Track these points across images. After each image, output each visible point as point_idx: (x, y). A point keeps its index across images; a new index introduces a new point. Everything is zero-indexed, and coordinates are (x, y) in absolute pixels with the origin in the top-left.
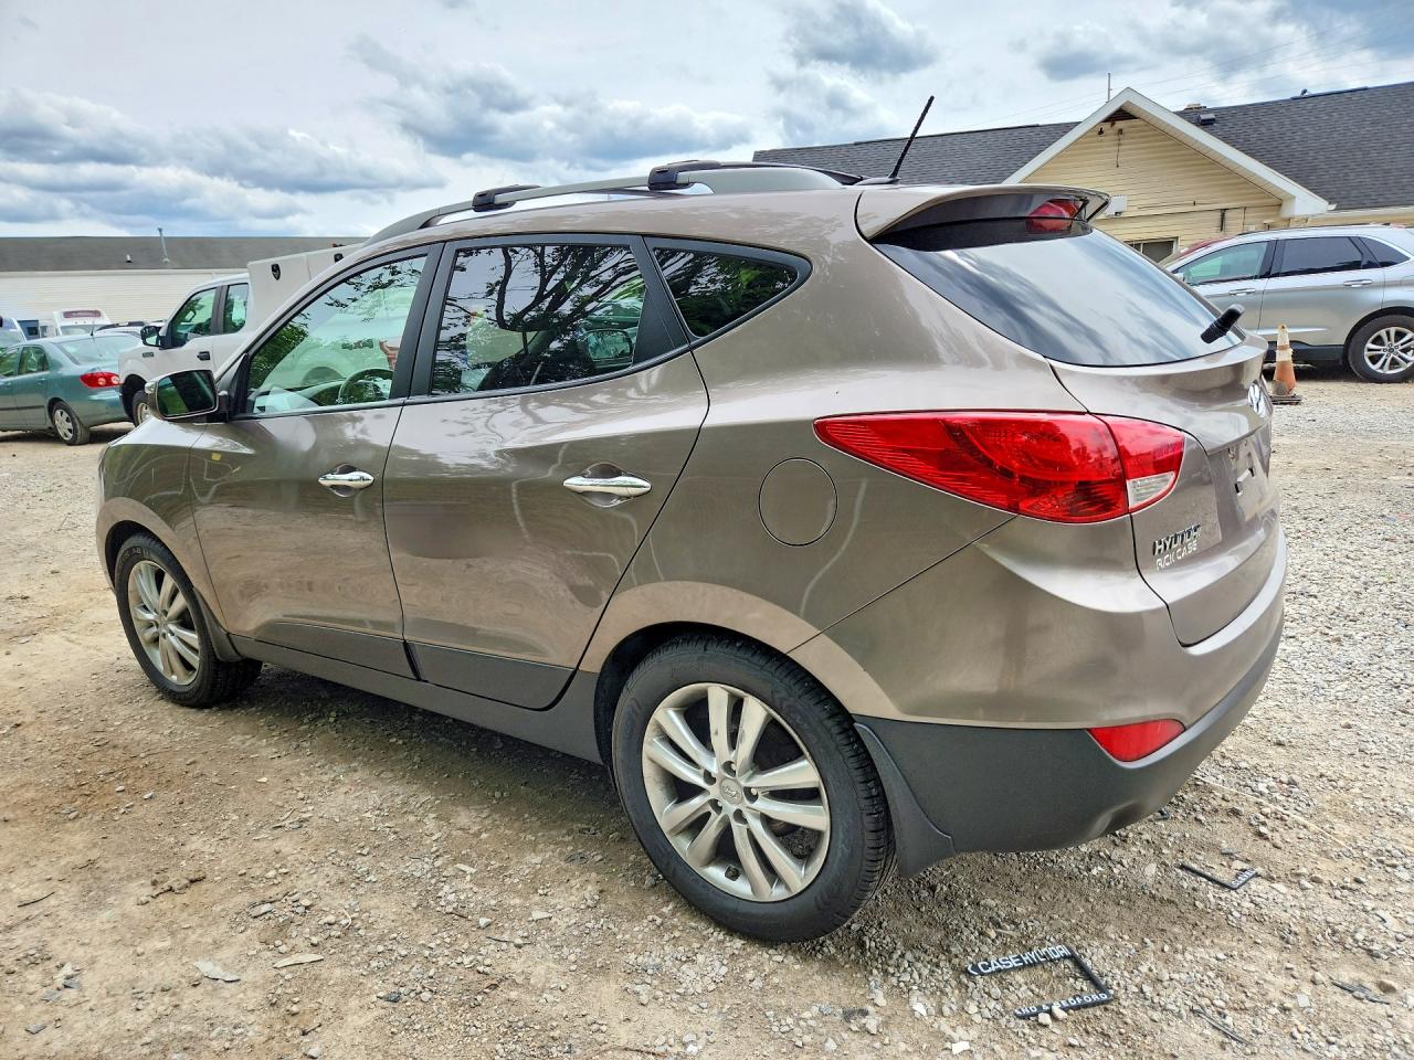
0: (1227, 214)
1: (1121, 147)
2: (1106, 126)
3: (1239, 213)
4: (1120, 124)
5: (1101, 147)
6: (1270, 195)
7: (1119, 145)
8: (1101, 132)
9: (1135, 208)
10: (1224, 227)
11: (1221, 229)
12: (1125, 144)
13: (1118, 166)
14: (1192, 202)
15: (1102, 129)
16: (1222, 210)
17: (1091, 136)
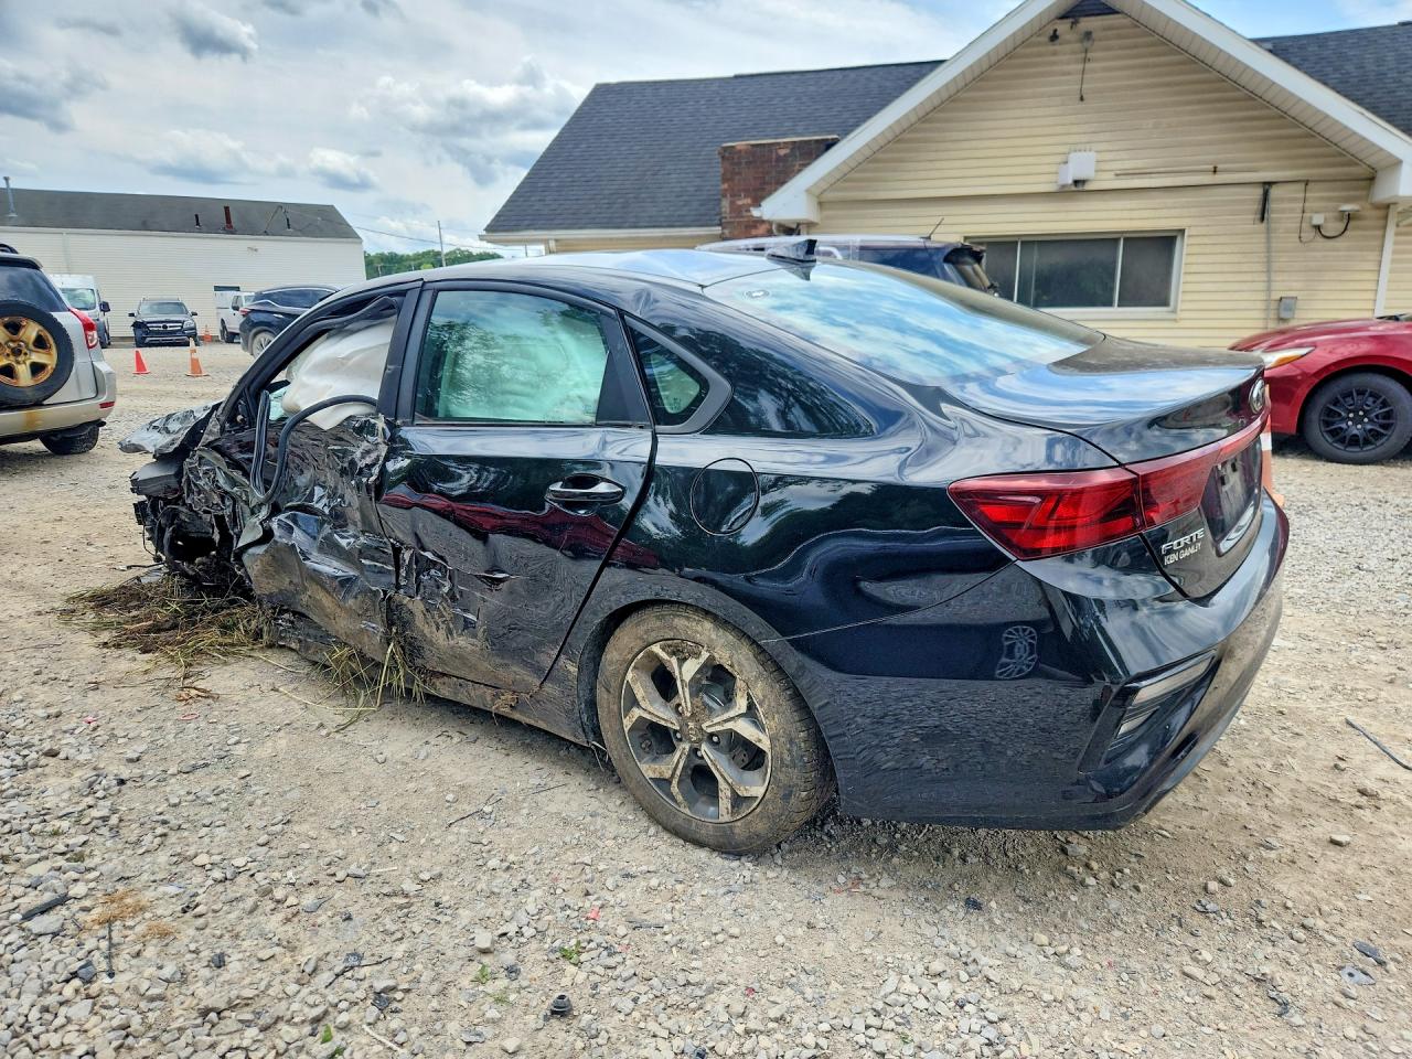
0: (1274, 192)
1: (1088, 65)
2: (1063, 27)
3: (1295, 191)
4: (1087, 23)
5: (1054, 63)
6: (1354, 161)
7: (1085, 60)
8: (1054, 37)
9: (1111, 175)
10: (1266, 215)
11: (1262, 219)
12: (1096, 60)
13: (1082, 99)
14: (1211, 167)
15: (1055, 31)
16: (1265, 183)
17: (1039, 44)
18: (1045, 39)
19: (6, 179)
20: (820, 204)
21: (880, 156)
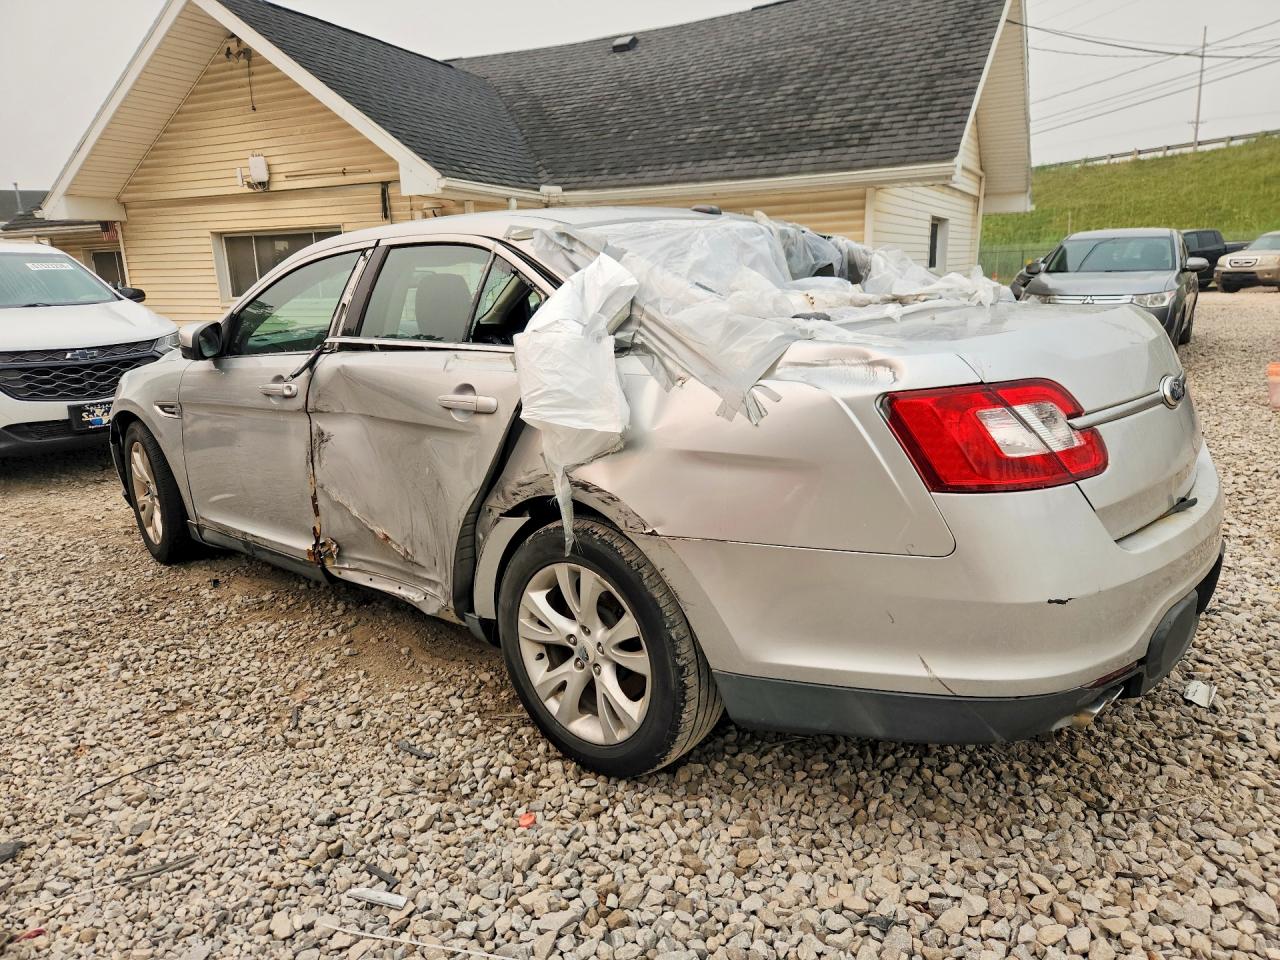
0: (390, 191)
1: (254, 78)
2: (233, 45)
5: (233, 77)
7: (251, 74)
8: (229, 54)
10: (388, 213)
11: (386, 217)
12: (259, 73)
13: (254, 109)
14: (341, 169)
15: (229, 49)
16: (382, 183)
17: (221, 61)
18: (223, 56)
19: (16, 184)
20: (124, 204)
21: (148, 162)
